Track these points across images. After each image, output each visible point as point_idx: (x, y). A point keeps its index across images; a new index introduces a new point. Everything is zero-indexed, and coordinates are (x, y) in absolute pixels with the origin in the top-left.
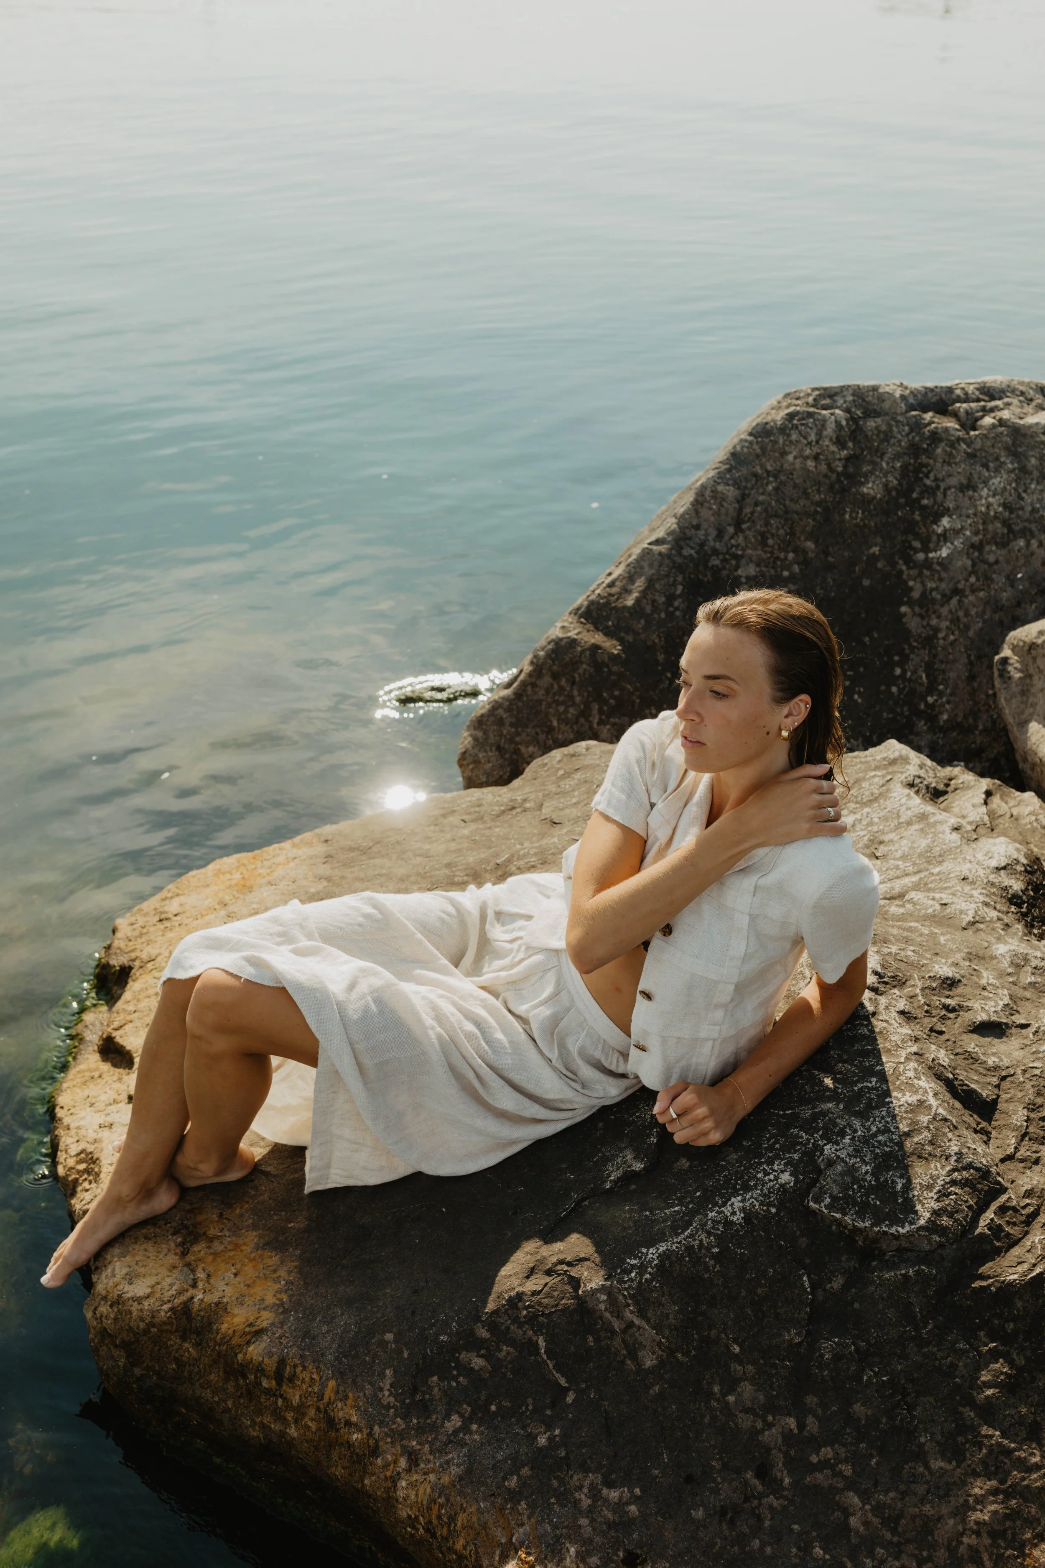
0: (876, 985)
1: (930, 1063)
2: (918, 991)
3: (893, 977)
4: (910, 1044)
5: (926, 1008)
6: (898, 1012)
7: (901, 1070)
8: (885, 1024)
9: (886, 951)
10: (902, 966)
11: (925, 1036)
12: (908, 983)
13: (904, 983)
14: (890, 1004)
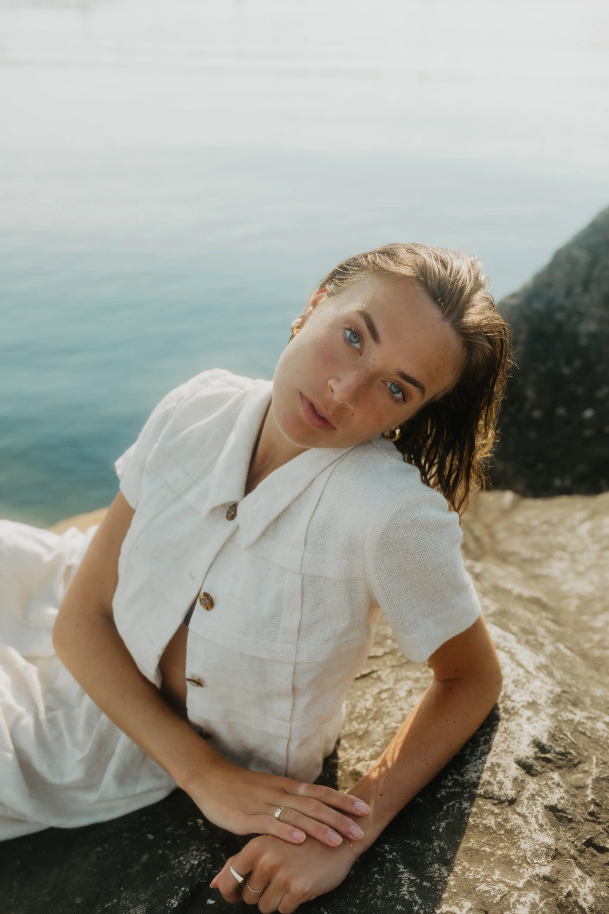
0: (531, 761)
1: (562, 898)
2: (589, 781)
3: (562, 754)
4: (543, 860)
5: (592, 808)
6: (546, 807)
7: (512, 900)
8: (519, 821)
9: (566, 715)
10: (581, 742)
11: (572, 852)
12: (581, 766)
13: (575, 766)
14: (539, 793)
